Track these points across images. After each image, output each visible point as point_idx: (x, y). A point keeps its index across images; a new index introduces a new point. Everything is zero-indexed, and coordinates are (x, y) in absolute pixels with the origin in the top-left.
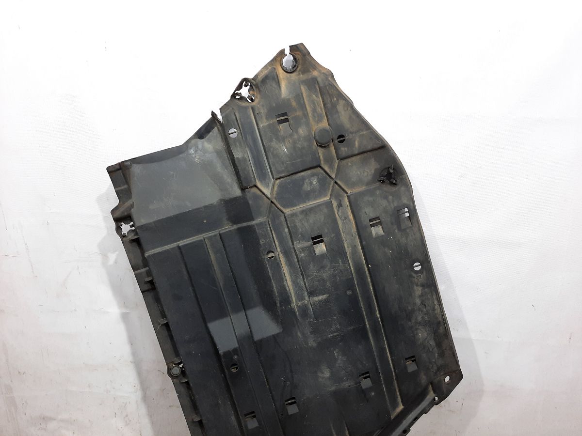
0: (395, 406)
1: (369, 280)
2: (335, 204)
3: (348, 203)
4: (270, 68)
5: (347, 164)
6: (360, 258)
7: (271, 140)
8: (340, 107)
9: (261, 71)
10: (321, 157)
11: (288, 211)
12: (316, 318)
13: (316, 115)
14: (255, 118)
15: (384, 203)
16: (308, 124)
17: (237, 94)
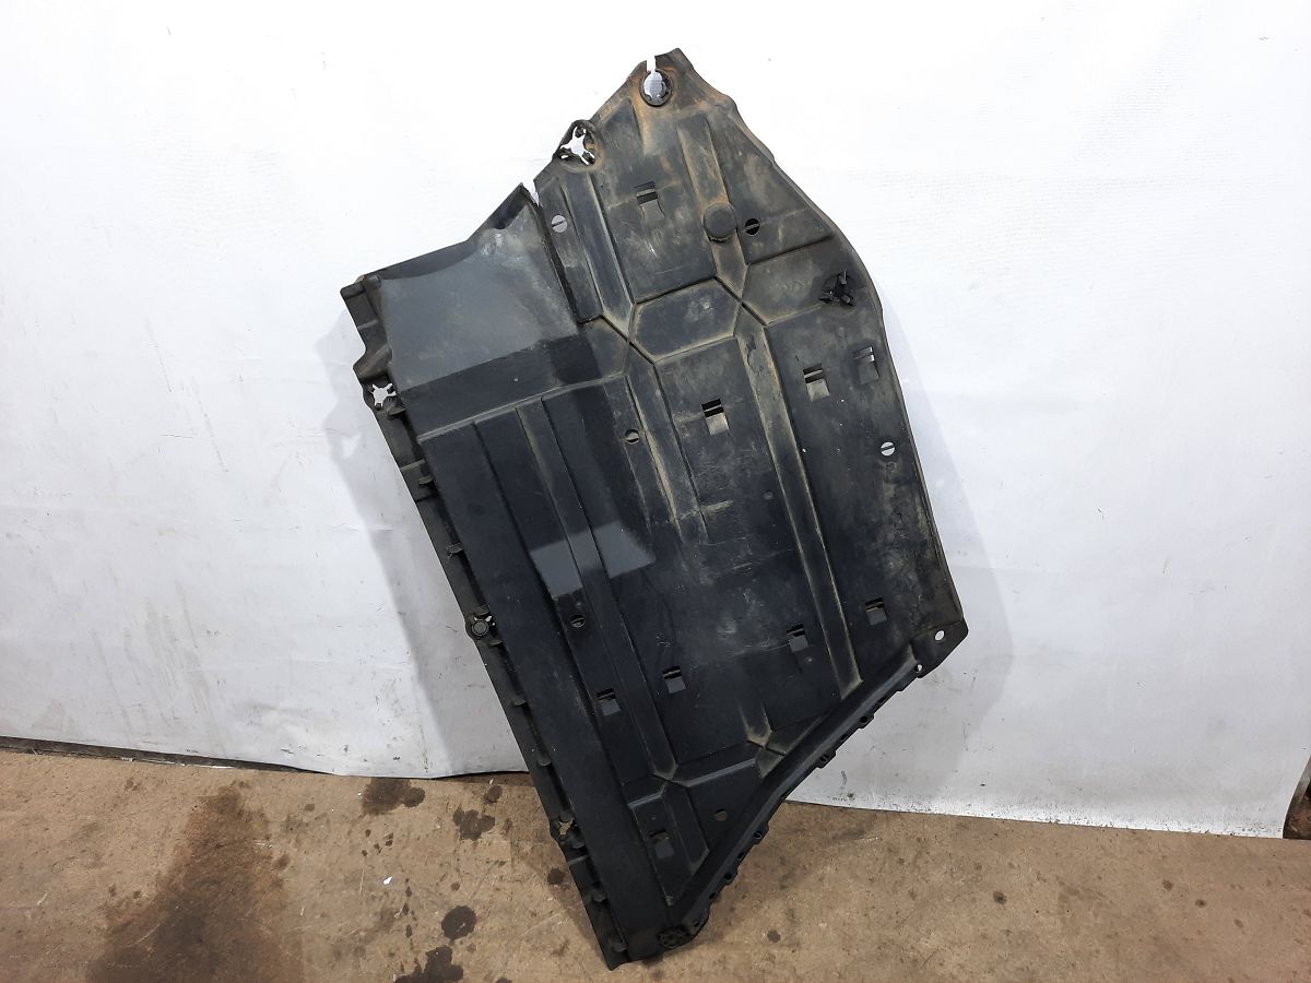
0: (848, 678)
1: (803, 474)
2: (743, 344)
3: (766, 343)
4: (621, 100)
5: (765, 271)
6: (788, 437)
7: (626, 234)
8: (750, 168)
9: (605, 106)
10: (717, 261)
11: (659, 360)
12: (712, 539)
13: (706, 184)
14: (598, 195)
15: (830, 339)
16: (692, 202)
17: (564, 151)
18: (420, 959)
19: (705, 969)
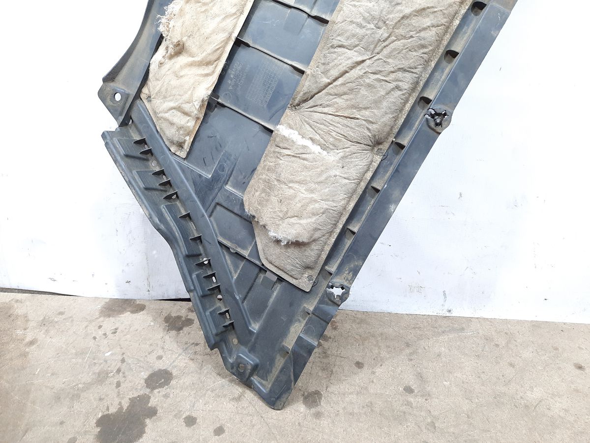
18: (123, 402)
19: (355, 411)
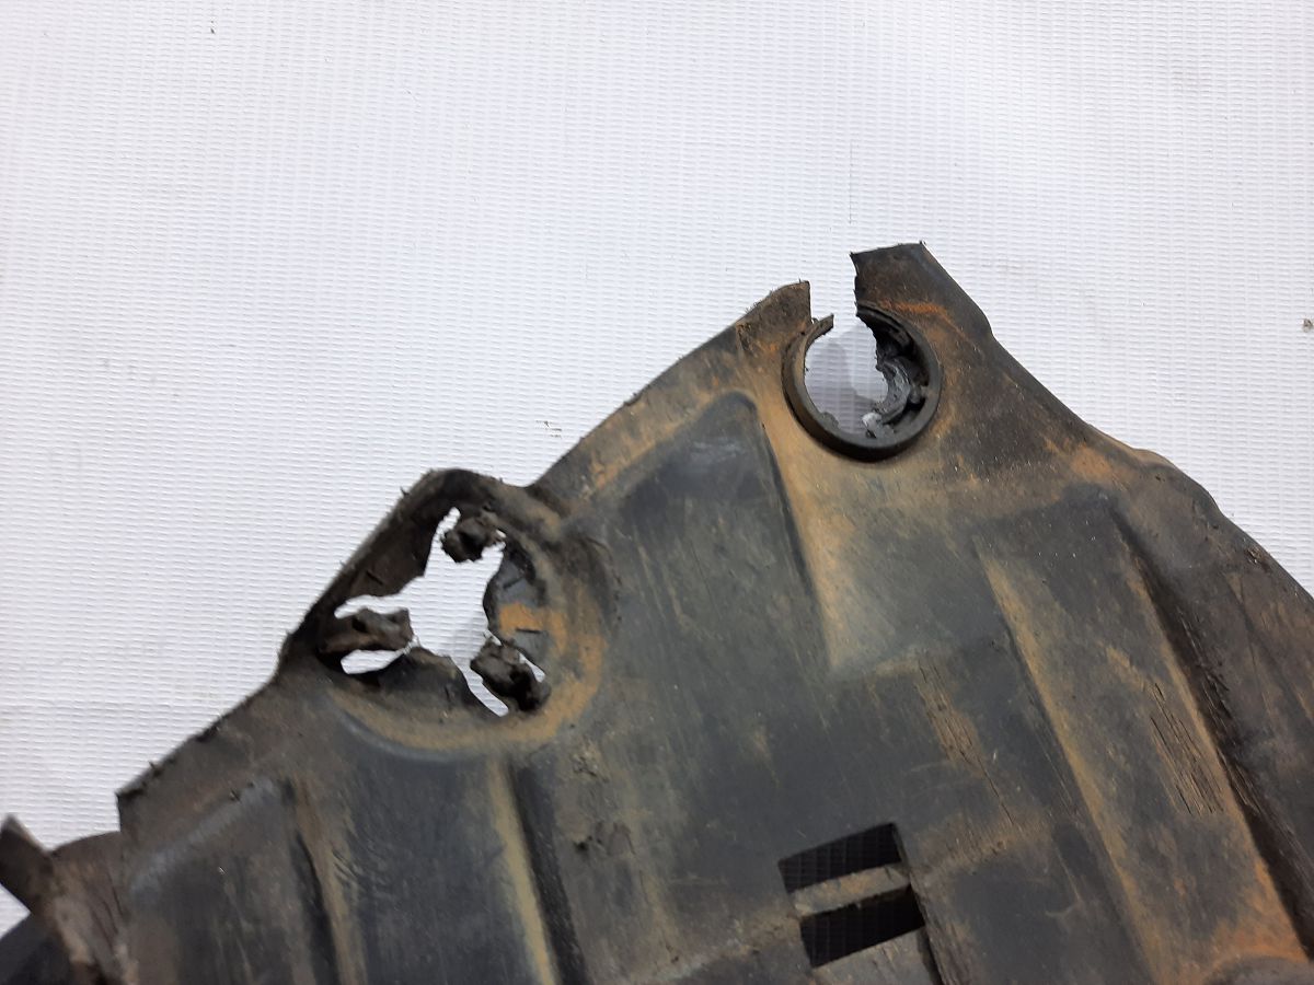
4: (705, 398)
9: (626, 417)
13: (1165, 843)
14: (552, 903)
17: (366, 631)
